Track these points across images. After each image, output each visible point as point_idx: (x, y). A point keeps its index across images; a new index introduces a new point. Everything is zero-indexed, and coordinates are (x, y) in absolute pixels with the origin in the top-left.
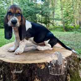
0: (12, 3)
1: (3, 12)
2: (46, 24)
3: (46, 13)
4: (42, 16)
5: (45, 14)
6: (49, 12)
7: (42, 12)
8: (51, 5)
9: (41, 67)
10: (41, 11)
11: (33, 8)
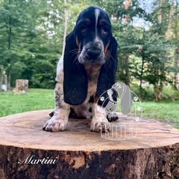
0: (66, 23)
1: (42, 45)
2: (154, 84)
3: (156, 52)
4: (143, 59)
5: (153, 55)
6: (162, 48)
7: (144, 49)
8: (172, 33)
9: (73, 164)
10: (140, 47)
11: (121, 37)
